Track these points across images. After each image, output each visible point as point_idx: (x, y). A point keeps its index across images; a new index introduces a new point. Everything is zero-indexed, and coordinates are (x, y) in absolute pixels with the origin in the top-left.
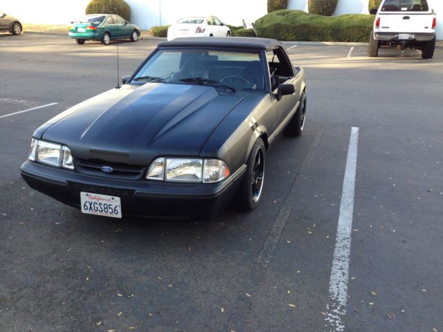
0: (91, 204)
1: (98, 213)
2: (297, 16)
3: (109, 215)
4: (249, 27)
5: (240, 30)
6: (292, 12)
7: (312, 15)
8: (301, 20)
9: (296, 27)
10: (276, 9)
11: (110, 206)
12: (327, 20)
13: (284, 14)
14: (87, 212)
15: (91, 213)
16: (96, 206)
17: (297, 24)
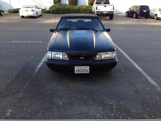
0: (78, 70)
1: (81, 73)
2: (65, 6)
3: (85, 73)
4: (48, 9)
5: (44, 10)
6: (63, 4)
7: (70, 5)
8: (67, 7)
9: (66, 9)
10: (57, 3)
11: (86, 69)
12: (76, 7)
13: (60, 5)
14: (77, 73)
15: (78, 73)
16: (80, 70)
17: (66, 8)
